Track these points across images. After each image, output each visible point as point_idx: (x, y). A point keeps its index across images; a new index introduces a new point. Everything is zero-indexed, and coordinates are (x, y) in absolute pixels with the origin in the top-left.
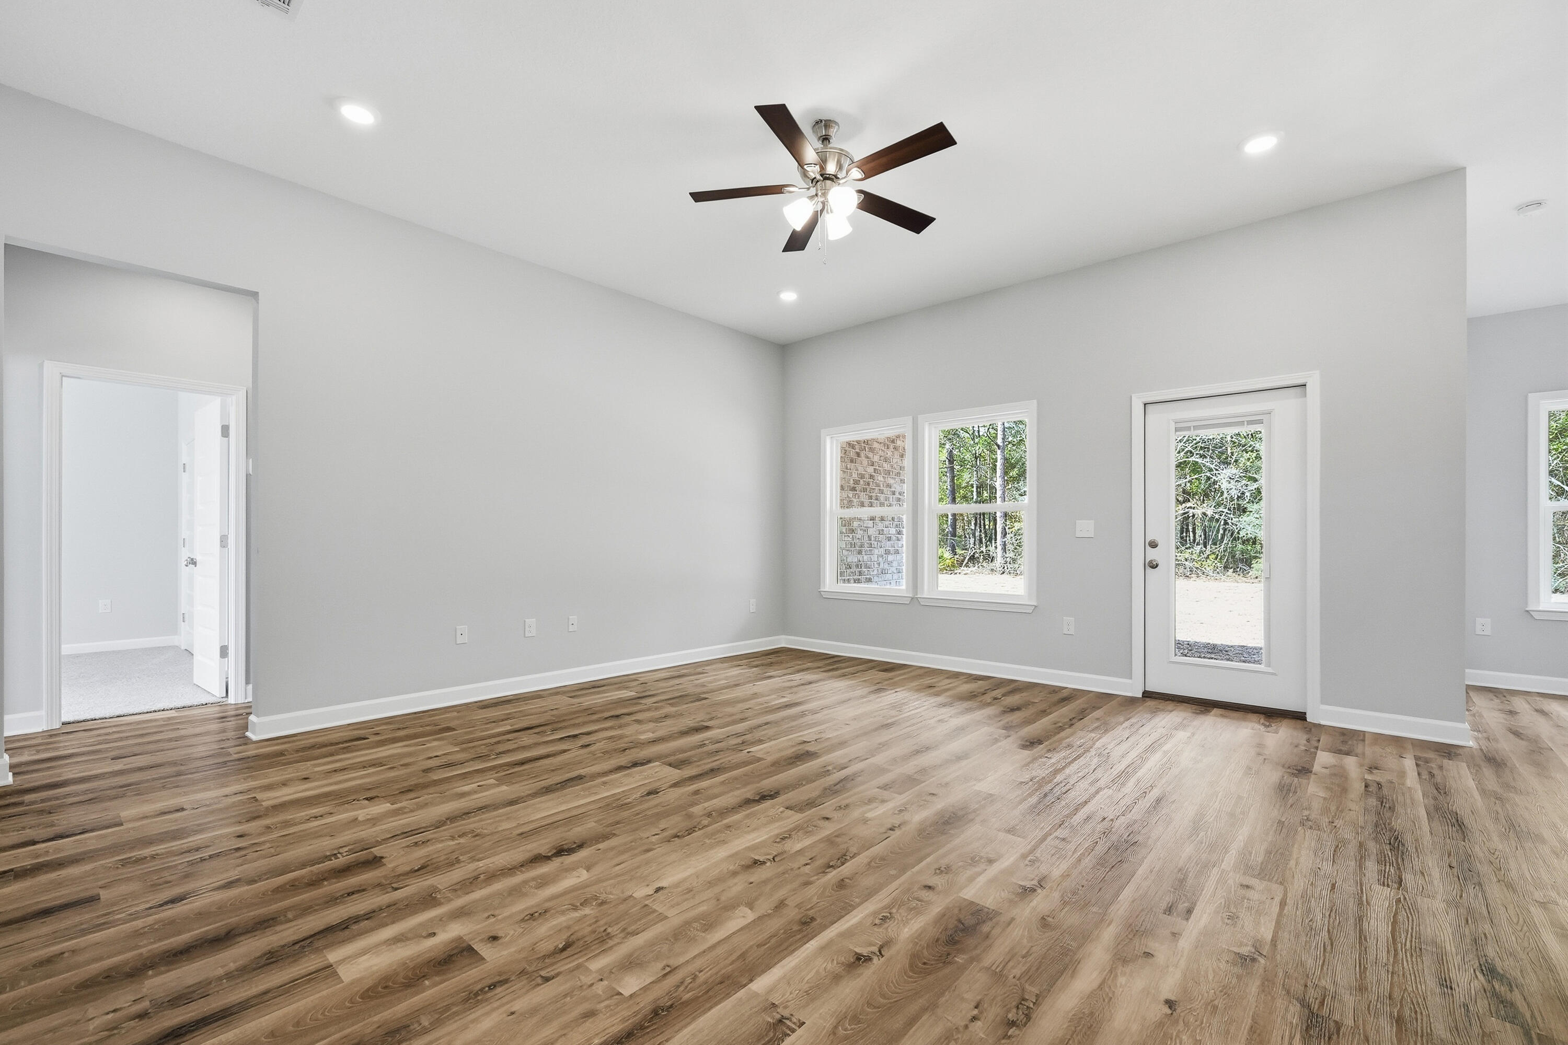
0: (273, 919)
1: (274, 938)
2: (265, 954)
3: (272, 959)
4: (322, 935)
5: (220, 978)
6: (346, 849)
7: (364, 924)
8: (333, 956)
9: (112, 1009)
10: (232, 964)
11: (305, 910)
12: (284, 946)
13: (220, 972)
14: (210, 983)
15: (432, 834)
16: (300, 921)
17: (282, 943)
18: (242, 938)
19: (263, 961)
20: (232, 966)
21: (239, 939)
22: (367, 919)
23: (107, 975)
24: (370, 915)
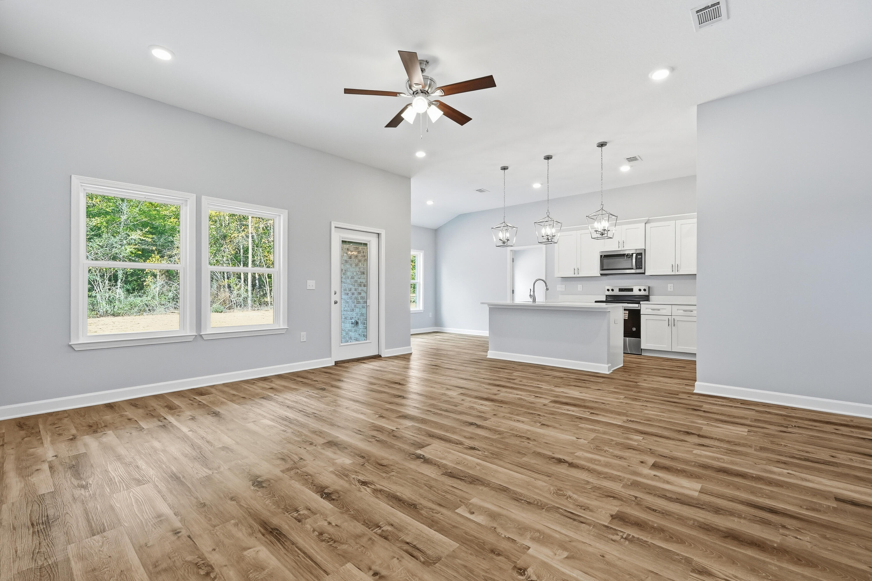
0: (700, 527)
1: (709, 518)
2: (720, 514)
3: (717, 510)
4: (691, 504)
5: (745, 518)
6: (615, 537)
7: (669, 495)
8: (696, 494)
9: (797, 539)
10: (736, 521)
11: (681, 520)
12: (709, 511)
13: (742, 521)
14: (749, 519)
15: (568, 507)
16: (690, 516)
17: (708, 513)
18: (721, 529)
19: (722, 512)
20: (736, 519)
21: (725, 529)
22: (666, 496)
23: (799, 561)
24: (663, 496)
